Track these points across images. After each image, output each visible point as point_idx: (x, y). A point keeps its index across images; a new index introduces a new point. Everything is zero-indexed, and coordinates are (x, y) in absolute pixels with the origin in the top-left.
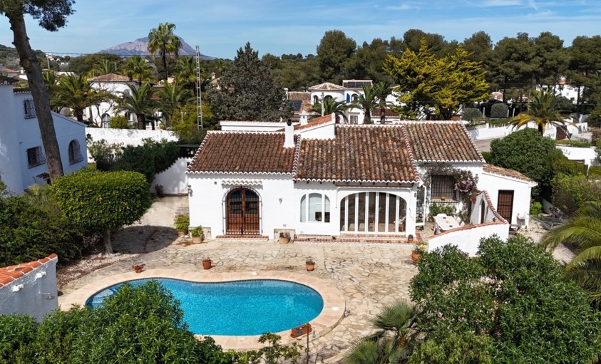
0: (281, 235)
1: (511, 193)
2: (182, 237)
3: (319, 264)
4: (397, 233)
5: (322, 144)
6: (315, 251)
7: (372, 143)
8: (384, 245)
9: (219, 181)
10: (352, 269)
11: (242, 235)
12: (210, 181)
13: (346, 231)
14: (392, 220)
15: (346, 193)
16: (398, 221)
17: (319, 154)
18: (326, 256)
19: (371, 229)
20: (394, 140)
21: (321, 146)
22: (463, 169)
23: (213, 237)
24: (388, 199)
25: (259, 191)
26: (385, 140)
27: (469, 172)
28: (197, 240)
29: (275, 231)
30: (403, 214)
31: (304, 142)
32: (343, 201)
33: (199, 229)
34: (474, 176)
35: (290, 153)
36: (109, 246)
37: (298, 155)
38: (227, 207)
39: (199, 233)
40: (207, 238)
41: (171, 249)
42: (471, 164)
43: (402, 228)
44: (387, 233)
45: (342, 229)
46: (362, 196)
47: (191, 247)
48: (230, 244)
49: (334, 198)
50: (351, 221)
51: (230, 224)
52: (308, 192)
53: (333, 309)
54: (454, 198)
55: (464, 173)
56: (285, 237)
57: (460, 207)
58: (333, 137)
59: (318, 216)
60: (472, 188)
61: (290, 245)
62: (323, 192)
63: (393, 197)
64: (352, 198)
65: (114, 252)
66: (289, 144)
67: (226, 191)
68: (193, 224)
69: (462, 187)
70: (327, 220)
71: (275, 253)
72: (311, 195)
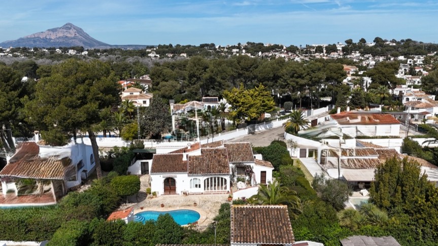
0: (184, 193)
1: (265, 172)
2: (149, 196)
3: (198, 203)
4: (224, 190)
5: (196, 158)
6: (196, 198)
7: (215, 157)
8: (219, 195)
9: (162, 176)
10: (208, 204)
11: (170, 194)
12: (158, 176)
13: (206, 190)
14: (222, 185)
15: (206, 178)
16: (224, 186)
17: (196, 163)
18: (200, 200)
19: (215, 189)
20: (223, 155)
21: (196, 159)
22: (247, 164)
23: (160, 195)
24: (220, 179)
25: (175, 179)
26: (219, 155)
27: (250, 166)
28: (154, 196)
29: (182, 192)
30: (225, 183)
31: (190, 157)
32: (205, 180)
33: (155, 192)
34: (252, 167)
35: (185, 163)
36: (127, 201)
37: (188, 164)
38: (164, 184)
39: (154, 194)
40: (157, 195)
41: (147, 200)
42: (251, 163)
43: (226, 188)
44: (220, 190)
45: (205, 189)
46: (211, 178)
47: (153, 199)
48: (166, 197)
49: (201, 179)
50: (208, 186)
51: (165, 190)
52: (192, 178)
53: (203, 217)
54: (245, 174)
55: (248, 166)
56: (185, 194)
57: (247, 178)
58: (200, 154)
59: (196, 186)
60: (252, 172)
61: (187, 197)
62: (198, 178)
63: (222, 179)
64: (208, 179)
65: (129, 203)
66: (185, 159)
67: (164, 179)
68: (152, 191)
69: (247, 171)
70: (200, 187)
71: (183, 200)
72: (194, 179)
